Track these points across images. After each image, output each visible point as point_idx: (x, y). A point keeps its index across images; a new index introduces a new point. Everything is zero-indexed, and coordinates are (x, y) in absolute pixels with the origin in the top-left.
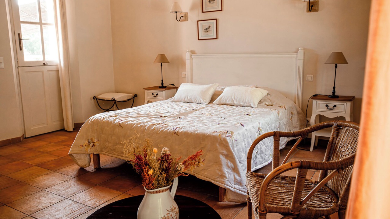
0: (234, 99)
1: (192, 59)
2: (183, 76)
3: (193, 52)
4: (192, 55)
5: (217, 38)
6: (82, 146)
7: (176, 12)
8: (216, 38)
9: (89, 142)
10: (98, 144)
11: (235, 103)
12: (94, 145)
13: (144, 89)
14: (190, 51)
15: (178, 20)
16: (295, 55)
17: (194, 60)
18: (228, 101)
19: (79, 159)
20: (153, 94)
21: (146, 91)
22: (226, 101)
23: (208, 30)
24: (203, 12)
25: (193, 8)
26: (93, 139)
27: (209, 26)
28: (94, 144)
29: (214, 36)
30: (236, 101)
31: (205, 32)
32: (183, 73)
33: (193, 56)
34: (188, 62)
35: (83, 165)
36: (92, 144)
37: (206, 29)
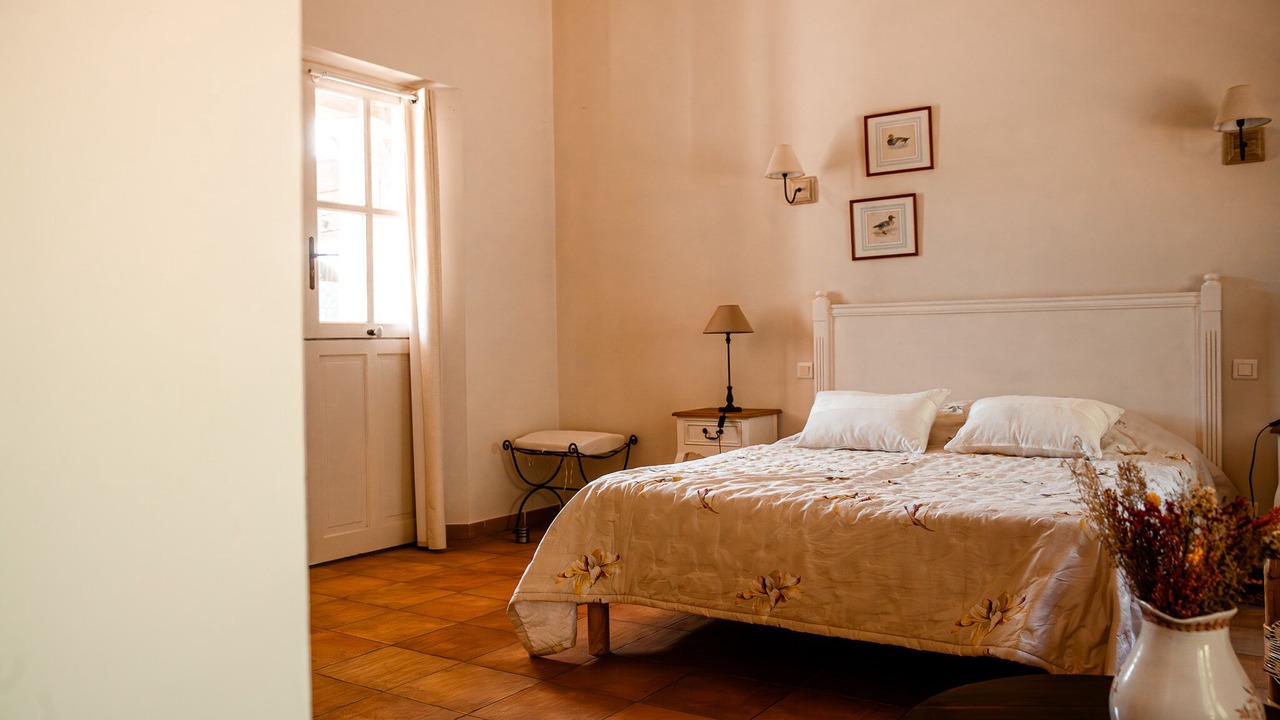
0: (1017, 435)
1: (832, 318)
2: (799, 375)
3: (835, 299)
4: (833, 306)
5: (916, 254)
6: (564, 576)
7: (785, 175)
8: (914, 251)
9: (587, 563)
10: (618, 571)
11: (1023, 445)
12: (602, 574)
13: (674, 415)
14: (826, 294)
15: (791, 199)
16: (1191, 297)
17: (838, 324)
18: (999, 441)
19: (534, 625)
20: (705, 431)
21: (681, 423)
22: (989, 441)
23: (884, 229)
24: (869, 175)
25: (834, 163)
26: (602, 553)
27: (891, 218)
28: (604, 569)
29: (906, 247)
30: (1027, 440)
31: (876, 234)
32: (799, 364)
33: (837, 310)
34: (819, 331)
35: (551, 644)
36: (596, 571)
37: (881, 226)
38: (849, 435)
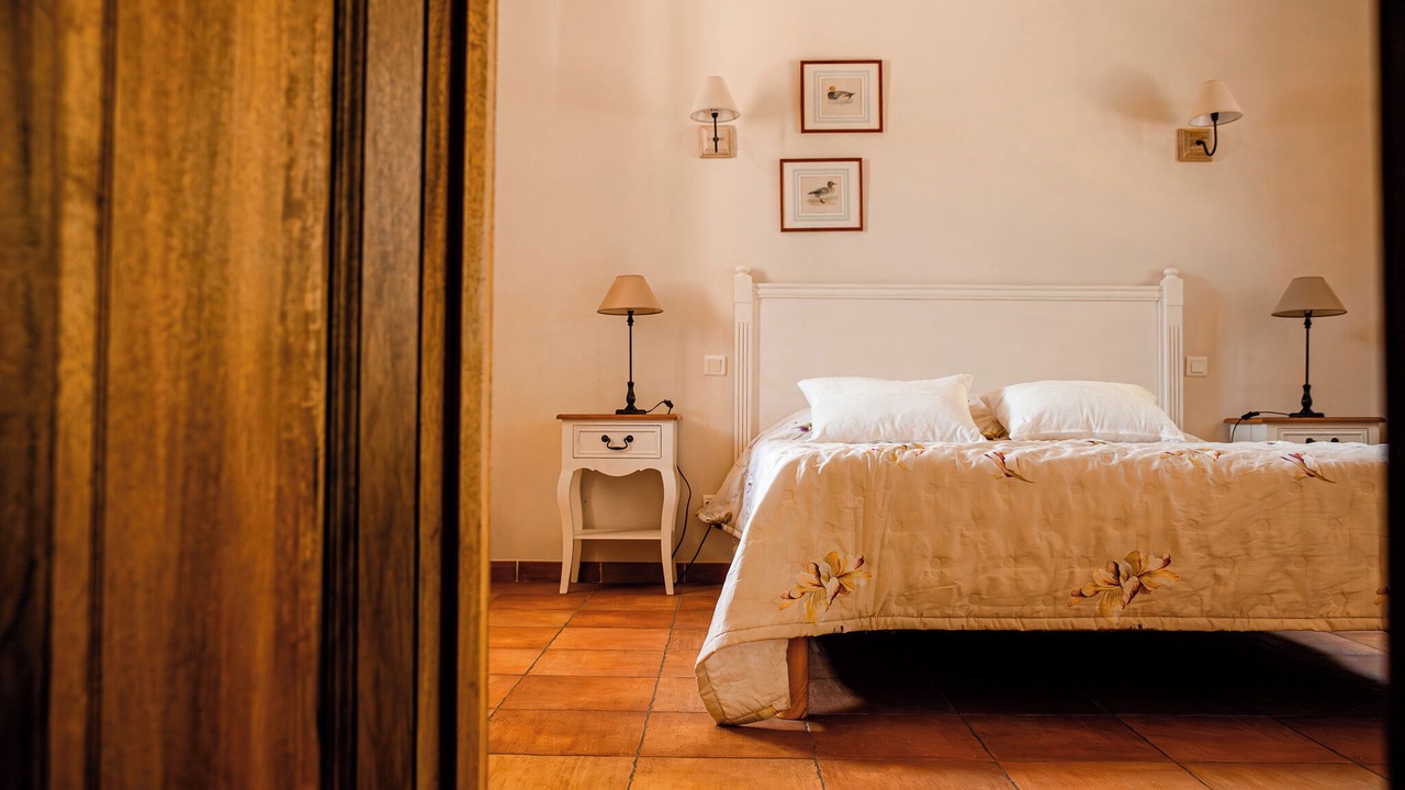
0: (1091, 419)
1: (757, 298)
2: (706, 372)
3: (758, 277)
4: (760, 285)
5: (860, 229)
7: (715, 115)
8: (858, 225)
10: (863, 582)
11: (1097, 431)
12: (841, 589)
13: (559, 417)
14: (749, 270)
16: (1152, 292)
17: (765, 307)
18: (1070, 427)
20: (605, 439)
21: (567, 427)
22: (1058, 427)
23: (822, 197)
24: (804, 131)
25: (761, 110)
27: (830, 184)
28: (845, 581)
29: (848, 219)
30: (1103, 425)
31: (811, 201)
32: (707, 357)
33: (764, 290)
34: (743, 315)
36: (832, 585)
37: (818, 193)
38: (888, 426)
